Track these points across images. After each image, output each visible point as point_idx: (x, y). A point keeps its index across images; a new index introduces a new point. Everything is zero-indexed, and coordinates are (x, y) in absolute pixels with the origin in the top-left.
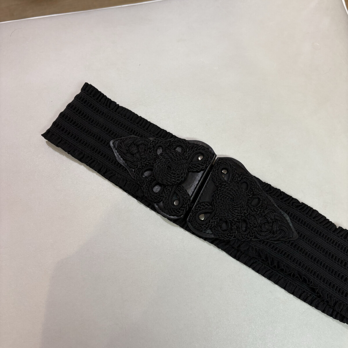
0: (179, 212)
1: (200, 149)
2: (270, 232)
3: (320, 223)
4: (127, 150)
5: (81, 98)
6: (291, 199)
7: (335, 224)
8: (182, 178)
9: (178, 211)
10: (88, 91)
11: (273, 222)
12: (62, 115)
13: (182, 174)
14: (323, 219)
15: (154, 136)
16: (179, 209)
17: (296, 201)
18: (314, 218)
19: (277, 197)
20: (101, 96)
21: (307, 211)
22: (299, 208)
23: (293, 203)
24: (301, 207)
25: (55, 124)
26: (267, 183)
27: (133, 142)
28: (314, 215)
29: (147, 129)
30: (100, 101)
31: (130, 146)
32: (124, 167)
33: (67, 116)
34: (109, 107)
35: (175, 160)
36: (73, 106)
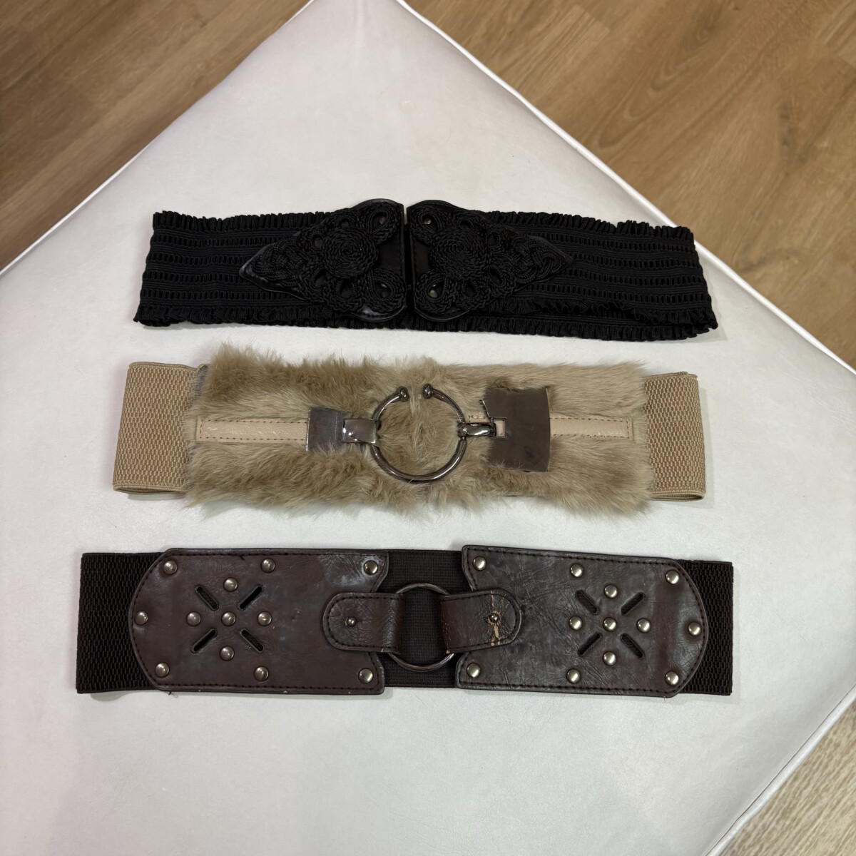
0: (397, 302)
1: (374, 209)
2: (534, 268)
3: (591, 230)
4: (270, 267)
5: (160, 237)
6: (535, 217)
7: (611, 223)
8: (373, 256)
9: (394, 302)
10: (165, 222)
11: (530, 254)
12: (146, 276)
13: (369, 251)
14: (591, 223)
15: (298, 230)
16: (395, 297)
17: (543, 215)
18: (579, 226)
19: (516, 223)
20: (188, 220)
21: (566, 221)
22: (553, 222)
23: (541, 220)
24: (554, 220)
25: (143, 294)
26: (494, 212)
27: (273, 253)
28: (577, 223)
29: (282, 226)
30: (190, 228)
31: (271, 260)
32: (280, 293)
33: (156, 273)
34: (209, 229)
35: (348, 237)
36: (155, 255)
